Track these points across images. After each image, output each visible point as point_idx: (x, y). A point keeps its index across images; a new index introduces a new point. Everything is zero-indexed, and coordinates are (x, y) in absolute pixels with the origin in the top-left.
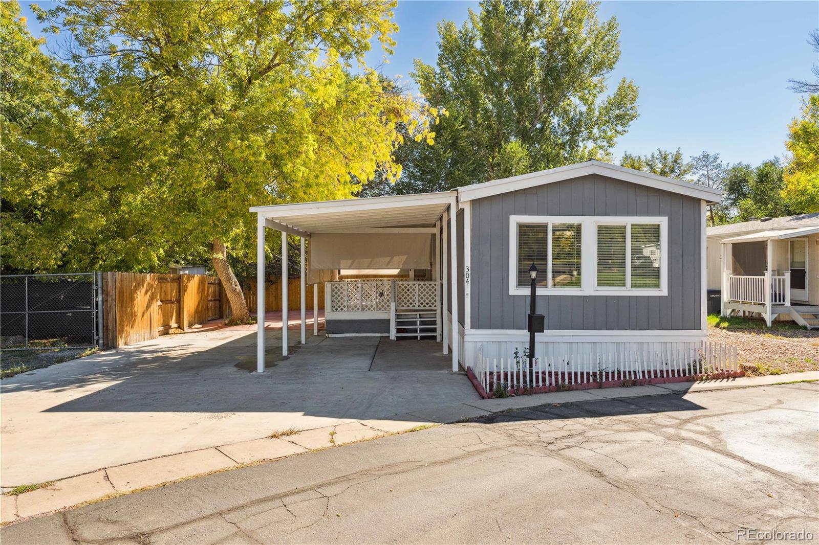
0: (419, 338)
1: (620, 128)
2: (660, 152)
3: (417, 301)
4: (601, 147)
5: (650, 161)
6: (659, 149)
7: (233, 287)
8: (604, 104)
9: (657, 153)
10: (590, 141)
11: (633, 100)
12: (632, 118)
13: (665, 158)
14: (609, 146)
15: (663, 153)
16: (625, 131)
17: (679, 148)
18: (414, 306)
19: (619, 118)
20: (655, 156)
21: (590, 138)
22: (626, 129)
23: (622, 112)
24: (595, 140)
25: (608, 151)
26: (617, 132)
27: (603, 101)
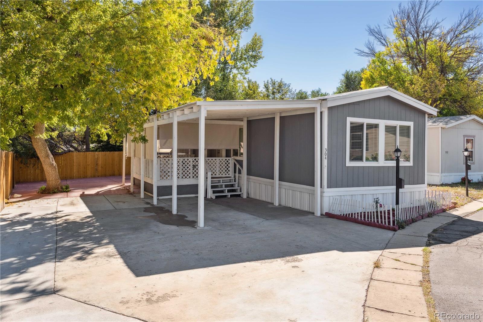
0: (229, 197)
1: (252, 63)
2: (272, 80)
3: (217, 171)
4: (241, 74)
5: (267, 85)
6: (271, 78)
7: (51, 162)
8: (244, 48)
9: (270, 80)
10: (235, 69)
11: (260, 47)
12: (260, 58)
13: (274, 84)
14: (245, 74)
15: (273, 81)
16: (255, 66)
17: (282, 79)
18: (215, 175)
19: (253, 57)
20: (269, 82)
21: (235, 67)
22: (255, 64)
23: (254, 54)
24: (238, 69)
25: (245, 77)
26: (251, 66)
27: (244, 46)
